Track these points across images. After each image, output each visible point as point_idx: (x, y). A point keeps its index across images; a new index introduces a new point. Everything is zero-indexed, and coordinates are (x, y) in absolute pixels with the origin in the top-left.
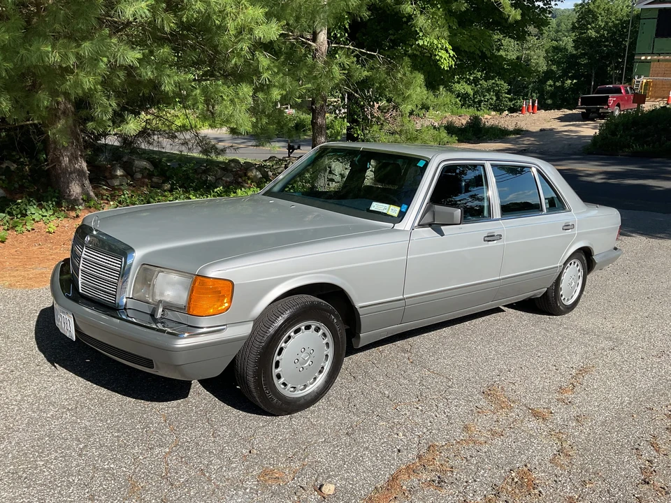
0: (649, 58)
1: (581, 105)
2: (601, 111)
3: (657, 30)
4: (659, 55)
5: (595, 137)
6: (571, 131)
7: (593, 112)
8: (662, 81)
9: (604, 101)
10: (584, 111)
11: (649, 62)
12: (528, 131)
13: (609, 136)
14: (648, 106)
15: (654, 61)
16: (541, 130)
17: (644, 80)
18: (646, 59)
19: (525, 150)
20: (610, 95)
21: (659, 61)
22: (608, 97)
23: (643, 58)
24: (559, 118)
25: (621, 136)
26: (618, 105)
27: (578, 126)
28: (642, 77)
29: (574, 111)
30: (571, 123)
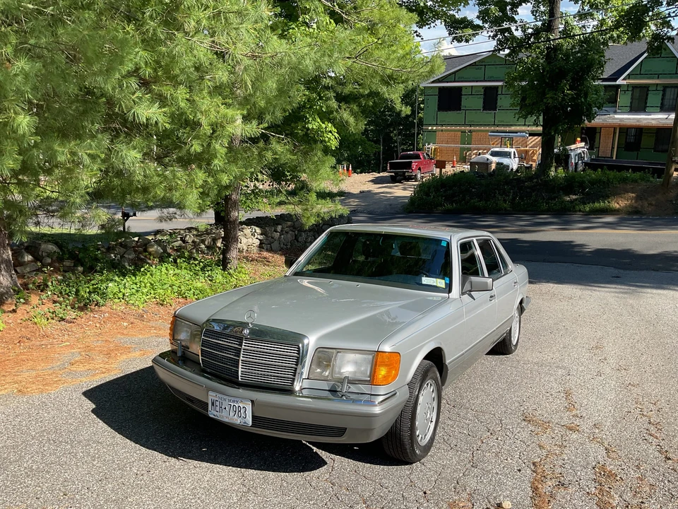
0: (435, 128)
1: (390, 169)
2: (407, 174)
3: (438, 105)
4: (442, 125)
5: (411, 198)
6: (387, 193)
7: (401, 176)
8: (446, 147)
9: (409, 165)
10: (393, 174)
11: (435, 131)
12: (350, 193)
13: (424, 197)
14: (449, 170)
15: (439, 130)
16: (361, 192)
17: (432, 146)
18: (432, 129)
19: (354, 211)
20: (413, 161)
21: (442, 131)
22: (411, 162)
23: (430, 128)
24: (372, 181)
25: (434, 197)
26: (420, 169)
27: (390, 187)
28: (431, 144)
29: (382, 174)
30: (384, 185)
